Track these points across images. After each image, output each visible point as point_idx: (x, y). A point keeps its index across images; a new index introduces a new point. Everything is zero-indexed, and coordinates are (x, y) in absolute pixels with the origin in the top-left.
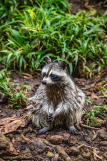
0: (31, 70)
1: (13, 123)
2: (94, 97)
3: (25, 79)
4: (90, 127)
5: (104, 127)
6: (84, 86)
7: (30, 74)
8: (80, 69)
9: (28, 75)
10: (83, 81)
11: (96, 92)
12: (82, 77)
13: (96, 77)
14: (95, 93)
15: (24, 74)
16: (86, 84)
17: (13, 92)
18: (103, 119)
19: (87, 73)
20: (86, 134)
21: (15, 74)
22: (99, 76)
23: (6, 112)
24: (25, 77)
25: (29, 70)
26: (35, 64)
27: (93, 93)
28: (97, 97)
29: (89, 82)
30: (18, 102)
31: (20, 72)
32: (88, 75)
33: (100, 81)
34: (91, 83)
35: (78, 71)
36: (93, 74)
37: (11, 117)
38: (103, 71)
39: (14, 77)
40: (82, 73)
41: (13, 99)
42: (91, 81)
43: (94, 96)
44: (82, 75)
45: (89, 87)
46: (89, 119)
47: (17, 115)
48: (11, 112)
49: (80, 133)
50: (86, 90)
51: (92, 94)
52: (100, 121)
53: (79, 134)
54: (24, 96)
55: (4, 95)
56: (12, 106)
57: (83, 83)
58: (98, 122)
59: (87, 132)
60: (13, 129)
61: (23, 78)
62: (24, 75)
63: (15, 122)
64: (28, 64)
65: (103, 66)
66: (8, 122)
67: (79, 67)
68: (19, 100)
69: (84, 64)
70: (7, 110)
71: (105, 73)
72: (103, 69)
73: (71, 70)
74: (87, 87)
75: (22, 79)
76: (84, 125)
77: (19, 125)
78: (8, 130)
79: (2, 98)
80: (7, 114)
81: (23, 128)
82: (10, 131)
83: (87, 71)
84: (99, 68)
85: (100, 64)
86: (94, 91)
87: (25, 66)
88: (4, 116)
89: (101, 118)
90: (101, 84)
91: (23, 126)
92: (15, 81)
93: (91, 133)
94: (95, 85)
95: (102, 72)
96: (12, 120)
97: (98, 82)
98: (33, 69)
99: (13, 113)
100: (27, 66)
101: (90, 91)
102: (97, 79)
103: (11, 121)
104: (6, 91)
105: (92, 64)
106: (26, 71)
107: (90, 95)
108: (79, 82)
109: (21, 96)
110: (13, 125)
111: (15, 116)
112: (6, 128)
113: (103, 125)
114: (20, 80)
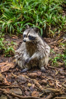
0: (17, 33)
1: (6, 66)
2: (56, 49)
4: (53, 67)
5: (62, 67)
6: (50, 43)
7: (16, 35)
9: (15, 36)
10: (49, 40)
11: (57, 46)
12: (48, 37)
15: (12, 35)
16: (51, 41)
17: (6, 47)
19: (52, 35)
20: (52, 72)
21: (7, 35)
22: (59, 36)
23: (2, 59)
24: (13, 38)
25: (16, 33)
26: (19, 30)
28: (58, 49)
29: (53, 40)
30: (9, 53)
31: (10, 35)
33: (60, 39)
34: (54, 41)
35: (46, 34)
36: (55, 35)
37: (5, 62)
38: (62, 33)
39: (7, 37)
41: (6, 51)
42: (54, 39)
43: (56, 48)
44: (49, 36)
45: (53, 43)
46: (53, 63)
47: (8, 61)
48: (5, 59)
49: (48, 71)
50: (51, 45)
54: (13, 49)
56: (5, 55)
57: (49, 41)
58: (59, 64)
59: (52, 71)
60: (7, 69)
61: (12, 38)
62: (12, 36)
63: (8, 65)
64: (15, 30)
65: (61, 30)
66: (3, 65)
67: (46, 31)
68: (10, 52)
69: (50, 29)
71: (63, 34)
72: (62, 32)
73: (42, 33)
74: (52, 43)
75: (11, 39)
76: (50, 67)
77: (10, 67)
78: (4, 70)
81: (12, 69)
82: (5, 71)
83: (52, 33)
84: (59, 31)
85: (59, 29)
86: (56, 45)
87: (13, 31)
89: (60, 62)
90: (60, 41)
91: (12, 68)
92: (7, 40)
93: (54, 71)
94: (57, 41)
96: (5, 64)
97: (58, 40)
101: (53, 45)
102: (58, 38)
103: (5, 65)
104: (2, 46)
105: (55, 28)
106: (14, 34)
107: (53, 48)
108: (47, 40)
109: (11, 49)
110: (6, 67)
111: (7, 61)
112: (2, 69)
113: (62, 66)
114: (10, 40)
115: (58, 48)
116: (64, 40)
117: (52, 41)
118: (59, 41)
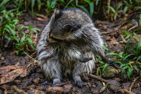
0: (46, 10)
1: (12, 72)
2: (114, 43)
3: (39, 21)
4: (99, 77)
5: (117, 77)
6: (106, 30)
7: (45, 15)
8: (104, 10)
9: (43, 16)
10: (105, 24)
11: (117, 36)
12: (106, 20)
13: (122, 20)
14: (116, 38)
15: (38, 15)
16: (108, 27)
18: (117, 68)
19: (112, 15)
20: (94, 86)
21: (27, 15)
22: (125, 19)
23: (9, 59)
24: (39, 19)
25: (45, 11)
26: (50, 4)
27: (114, 38)
28: (117, 43)
29: (113, 24)
30: (25, 48)
32: (113, 17)
33: (126, 24)
34: (115, 26)
35: (102, 13)
36: (119, 16)
37: (14, 65)
39: (26, 18)
40: (107, 15)
41: (19, 44)
42: (116, 23)
43: (114, 41)
44: (106, 17)
45: (111, 30)
46: (101, 69)
48: (15, 60)
49: (86, 84)
50: (106, 35)
51: (112, 39)
52: (113, 70)
53: (85, 86)
55: (9, 39)
56: (17, 52)
57: (105, 27)
58: (111, 72)
59: (95, 84)
60: (11, 78)
61: (37, 20)
62: (38, 17)
64: (43, 4)
65: (131, 6)
66: (7, 70)
67: (103, 7)
68: (25, 45)
69: (109, 4)
70: (11, 58)
71: (132, 14)
72: (131, 10)
74: (109, 31)
75: (35, 22)
77: (18, 75)
78: (5, 80)
79: (7, 43)
80: (10, 61)
82: (7, 81)
83: (112, 12)
84: (126, 9)
85: (127, 4)
86: (115, 36)
87: (39, 6)
88: (6, 64)
89: (115, 67)
90: (126, 27)
91: (22, 76)
92: (26, 23)
93: (100, 84)
94: (120, 28)
95: (129, 13)
96: (13, 68)
97: (123, 26)
98: (48, 10)
99: (17, 60)
100: (42, 6)
101: (110, 36)
102: (123, 21)
103: (11, 70)
104: (12, 35)
105: (119, 3)
106: (40, 12)
107: (109, 40)
108: (101, 25)
109: (27, 41)
110: (12, 75)
111: (18, 64)
112: (4, 78)
113: (117, 75)
114: (33, 23)
115: (118, 41)
116: (134, 25)
117: (110, 27)
118: (123, 28)
